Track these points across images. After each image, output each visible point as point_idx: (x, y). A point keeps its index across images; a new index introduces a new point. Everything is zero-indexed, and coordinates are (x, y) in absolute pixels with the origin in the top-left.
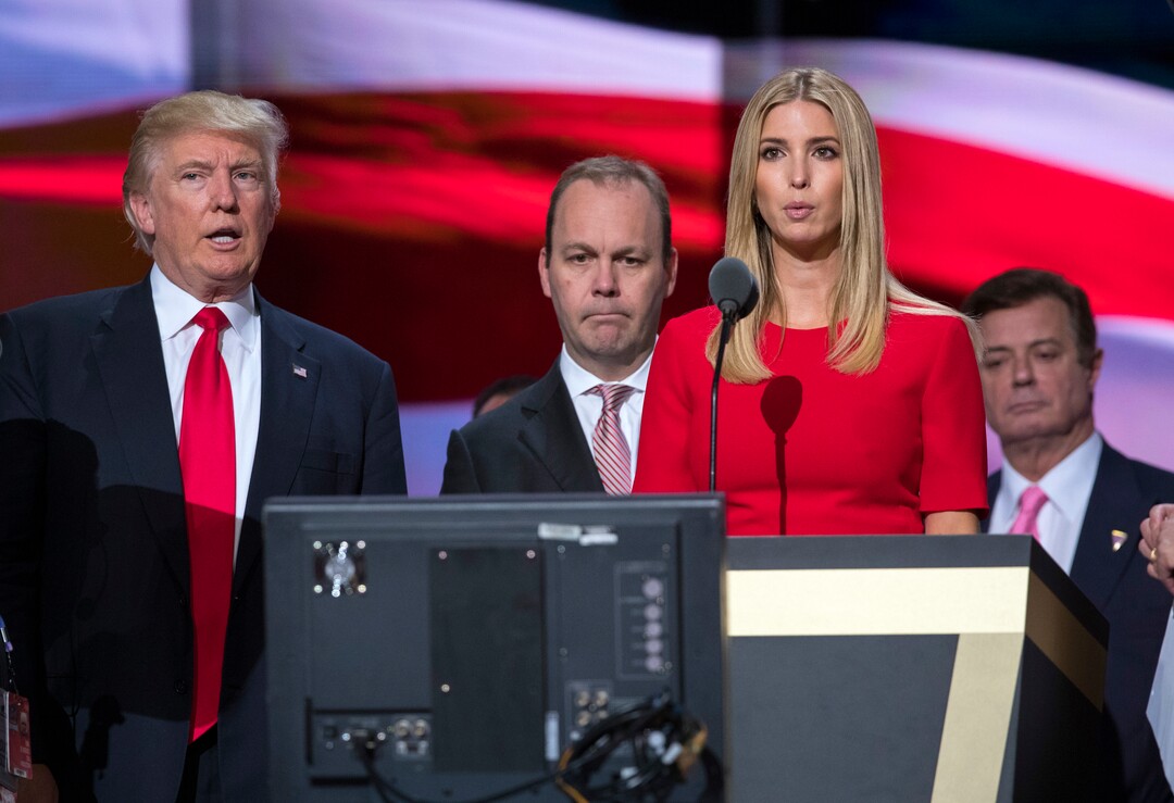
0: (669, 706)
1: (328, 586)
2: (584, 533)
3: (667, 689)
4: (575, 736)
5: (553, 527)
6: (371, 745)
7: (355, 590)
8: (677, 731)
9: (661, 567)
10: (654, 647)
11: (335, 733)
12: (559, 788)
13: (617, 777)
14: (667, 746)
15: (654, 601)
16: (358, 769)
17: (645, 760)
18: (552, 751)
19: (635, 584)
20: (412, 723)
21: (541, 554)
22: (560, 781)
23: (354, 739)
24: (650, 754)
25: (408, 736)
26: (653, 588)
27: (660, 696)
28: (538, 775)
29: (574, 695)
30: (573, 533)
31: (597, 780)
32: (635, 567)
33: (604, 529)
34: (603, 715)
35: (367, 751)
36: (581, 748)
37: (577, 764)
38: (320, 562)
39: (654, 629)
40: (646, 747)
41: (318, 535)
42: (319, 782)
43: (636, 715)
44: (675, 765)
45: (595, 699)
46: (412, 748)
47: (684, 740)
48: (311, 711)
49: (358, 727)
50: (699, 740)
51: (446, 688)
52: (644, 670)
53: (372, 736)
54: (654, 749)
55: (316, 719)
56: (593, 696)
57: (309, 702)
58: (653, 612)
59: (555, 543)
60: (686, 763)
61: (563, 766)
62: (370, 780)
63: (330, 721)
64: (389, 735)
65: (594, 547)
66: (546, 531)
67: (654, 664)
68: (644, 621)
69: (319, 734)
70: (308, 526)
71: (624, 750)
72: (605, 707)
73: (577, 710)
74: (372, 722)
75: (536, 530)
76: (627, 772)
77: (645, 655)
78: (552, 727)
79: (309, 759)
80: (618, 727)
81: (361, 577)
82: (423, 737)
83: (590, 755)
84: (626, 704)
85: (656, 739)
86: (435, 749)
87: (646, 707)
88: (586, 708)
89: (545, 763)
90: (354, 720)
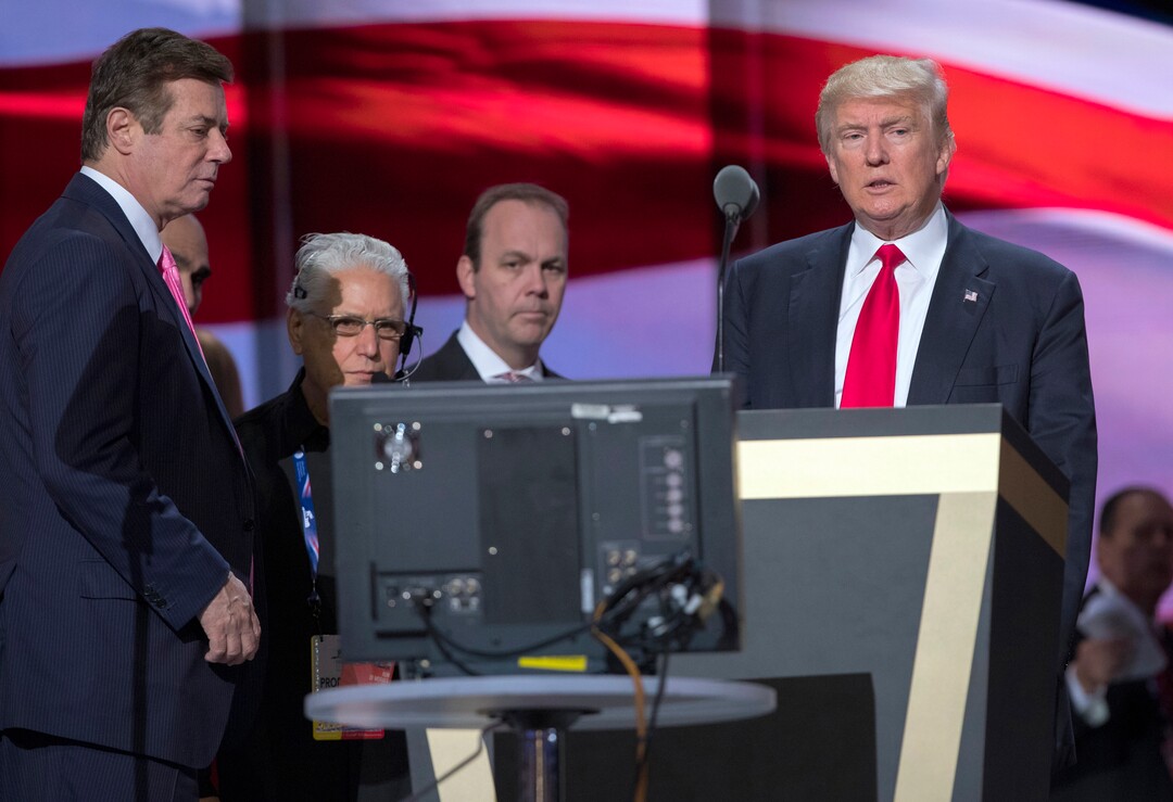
0: (689, 563)
1: (388, 463)
2: (612, 411)
3: (688, 548)
4: (608, 590)
5: (585, 406)
6: (428, 602)
7: (412, 465)
8: (697, 585)
9: (680, 441)
10: (675, 510)
11: (396, 593)
12: (595, 637)
13: (645, 626)
14: (689, 597)
15: (674, 471)
16: (417, 624)
17: (669, 610)
18: (588, 603)
19: (657, 456)
20: (464, 581)
21: (575, 431)
22: (595, 630)
23: (413, 597)
24: (674, 607)
25: (461, 594)
26: (674, 459)
27: (681, 553)
28: (577, 625)
29: (606, 555)
30: (602, 412)
31: (629, 629)
32: (657, 441)
33: (630, 408)
34: (632, 571)
35: (425, 608)
36: (613, 601)
37: (610, 616)
38: (380, 442)
39: (675, 495)
40: (670, 599)
41: (377, 418)
42: (383, 635)
43: (661, 571)
44: (696, 615)
45: (625, 558)
46: (465, 604)
47: (704, 592)
48: (375, 573)
49: (416, 586)
50: (717, 592)
51: (493, 550)
52: (667, 531)
53: (429, 595)
54: (676, 601)
55: (379, 580)
56: (623, 555)
57: (373, 566)
58: (674, 480)
59: (586, 421)
60: (705, 613)
61: (598, 617)
62: (428, 633)
63: (391, 581)
64: (445, 594)
65: (621, 425)
66: (579, 411)
67: (676, 526)
68: (666, 488)
69: (382, 592)
70: (369, 410)
71: (651, 601)
72: (633, 565)
73: (608, 568)
74: (428, 582)
75: (569, 410)
76: (654, 622)
77: (667, 518)
78: (587, 582)
79: (375, 615)
80: (645, 582)
81: (416, 455)
82: (474, 594)
83: (621, 607)
84: (652, 562)
85: (679, 592)
86: (485, 605)
87: (669, 564)
88: (617, 566)
89: (582, 615)
90: (413, 580)
